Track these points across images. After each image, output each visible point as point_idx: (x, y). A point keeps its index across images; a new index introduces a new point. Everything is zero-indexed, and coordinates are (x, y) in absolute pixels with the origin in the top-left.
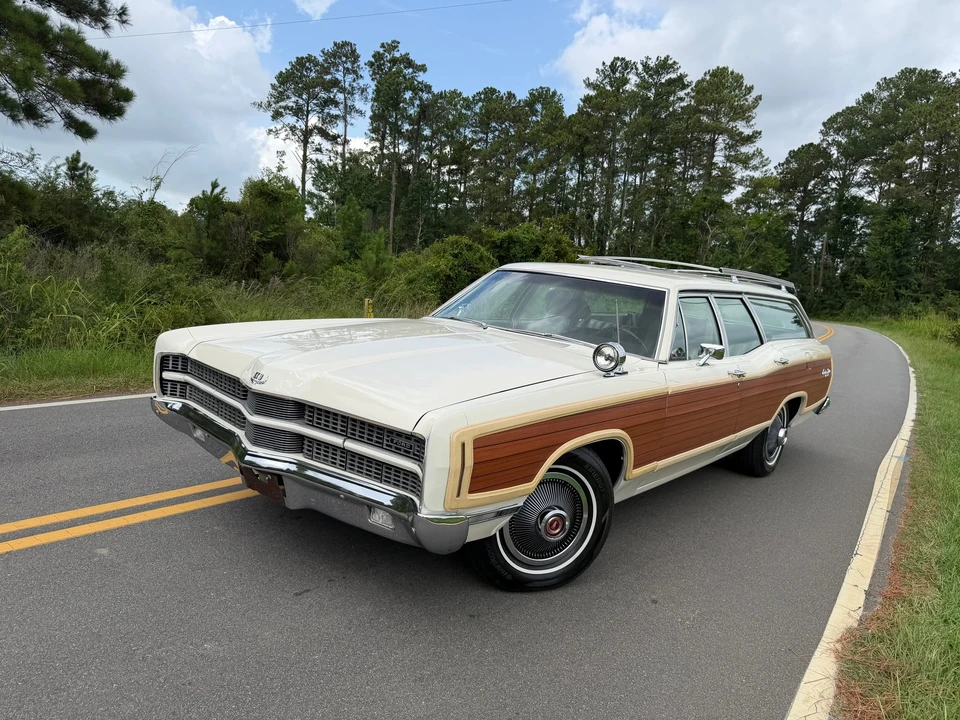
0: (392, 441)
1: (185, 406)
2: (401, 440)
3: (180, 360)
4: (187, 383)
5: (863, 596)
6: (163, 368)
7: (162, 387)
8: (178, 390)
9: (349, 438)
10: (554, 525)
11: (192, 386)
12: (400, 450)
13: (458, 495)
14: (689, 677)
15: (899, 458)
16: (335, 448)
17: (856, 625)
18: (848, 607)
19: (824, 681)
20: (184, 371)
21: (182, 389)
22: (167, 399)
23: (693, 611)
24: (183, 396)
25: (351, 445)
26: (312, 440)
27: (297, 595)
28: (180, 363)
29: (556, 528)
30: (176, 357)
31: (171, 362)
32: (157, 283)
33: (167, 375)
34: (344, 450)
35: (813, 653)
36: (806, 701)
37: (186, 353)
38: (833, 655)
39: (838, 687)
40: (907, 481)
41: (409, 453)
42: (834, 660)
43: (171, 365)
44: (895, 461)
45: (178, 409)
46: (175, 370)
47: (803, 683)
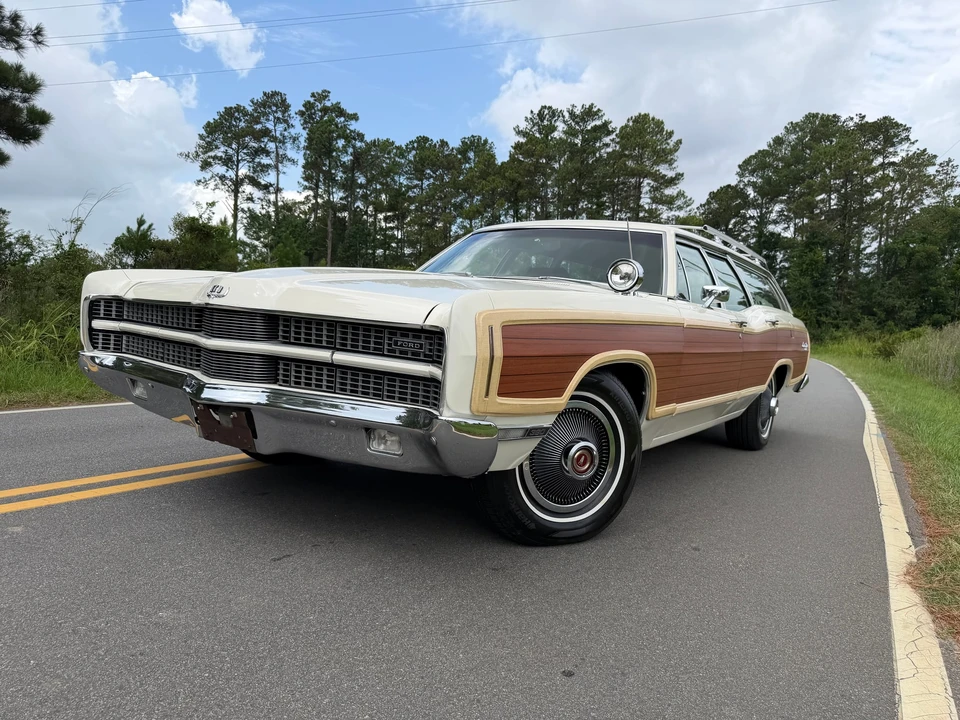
0: (395, 343)
1: (120, 361)
2: (407, 339)
3: (114, 305)
4: (123, 332)
5: (909, 538)
6: (93, 314)
7: (91, 339)
8: (112, 342)
9: (338, 350)
10: (582, 460)
11: (131, 334)
12: (407, 353)
13: (487, 394)
14: (768, 613)
15: (877, 435)
16: (320, 365)
17: (915, 560)
18: (899, 547)
19: (914, 608)
20: (119, 318)
21: (117, 340)
22: (96, 353)
23: (743, 556)
24: (118, 349)
25: (341, 357)
26: (289, 360)
27: (274, 560)
28: (114, 309)
29: (584, 464)
30: (108, 301)
31: (102, 308)
33: (97, 324)
34: (332, 366)
35: (887, 584)
36: (906, 627)
37: (121, 294)
38: (907, 586)
39: (932, 613)
40: (895, 451)
41: (419, 354)
42: (911, 589)
43: (102, 312)
44: (874, 438)
45: (110, 364)
46: (108, 317)
47: (892, 612)
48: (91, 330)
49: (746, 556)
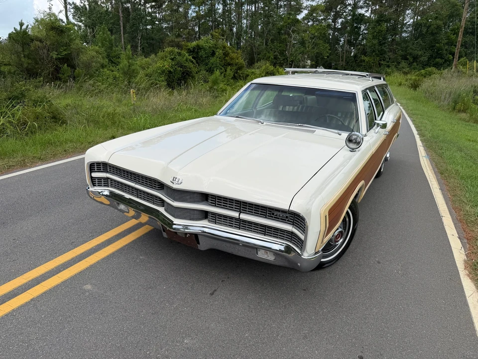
0: (273, 214)
1: (111, 192)
2: (279, 213)
3: (101, 165)
4: (108, 178)
5: (459, 241)
6: (92, 170)
7: (92, 182)
8: (103, 182)
9: (243, 213)
11: (112, 180)
12: (279, 218)
13: (322, 243)
15: (425, 157)
17: (466, 258)
18: (457, 248)
19: (474, 294)
20: (106, 171)
21: (106, 182)
22: (96, 189)
24: (107, 186)
25: (244, 217)
26: (215, 214)
27: (212, 294)
28: (102, 167)
29: (339, 238)
30: (98, 164)
31: (96, 167)
32: (15, 94)
33: (94, 175)
35: (460, 278)
36: (475, 308)
38: (468, 278)
40: (436, 170)
41: (285, 220)
42: (470, 280)
43: (96, 169)
46: (99, 171)
47: (467, 297)
48: (92, 177)
49: (400, 264)
